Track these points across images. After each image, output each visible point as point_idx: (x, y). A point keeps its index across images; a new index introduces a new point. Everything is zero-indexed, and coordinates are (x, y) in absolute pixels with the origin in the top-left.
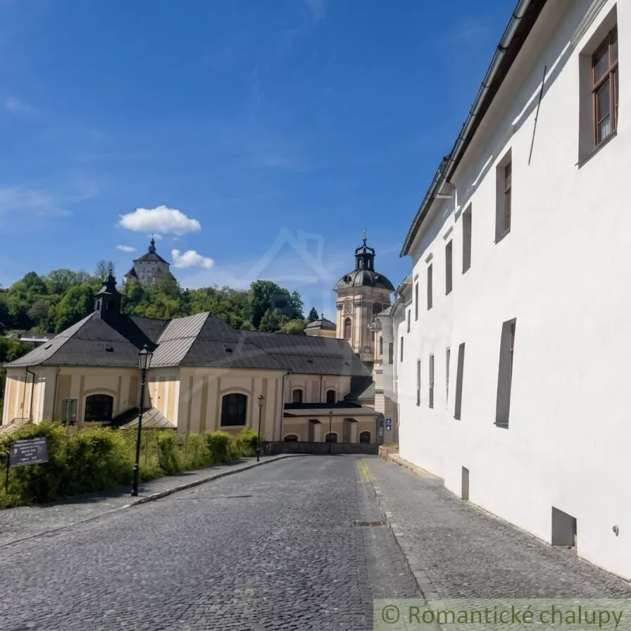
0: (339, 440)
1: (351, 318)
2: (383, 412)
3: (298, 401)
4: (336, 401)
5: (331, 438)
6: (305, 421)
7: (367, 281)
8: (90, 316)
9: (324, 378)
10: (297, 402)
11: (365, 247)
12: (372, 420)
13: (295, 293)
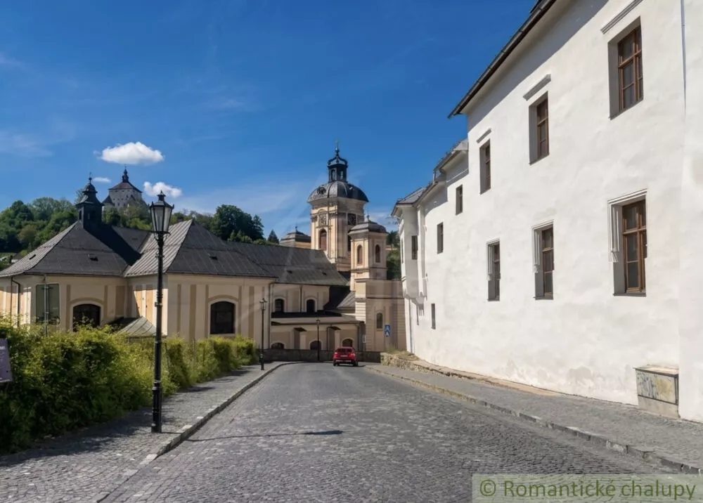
0: (323, 347)
1: (326, 229)
2: (365, 320)
3: (280, 309)
4: (316, 311)
5: (316, 346)
6: (290, 329)
7: (341, 192)
8: (71, 227)
9: (304, 287)
10: (279, 311)
11: (337, 157)
12: (353, 328)
13: (256, 217)
